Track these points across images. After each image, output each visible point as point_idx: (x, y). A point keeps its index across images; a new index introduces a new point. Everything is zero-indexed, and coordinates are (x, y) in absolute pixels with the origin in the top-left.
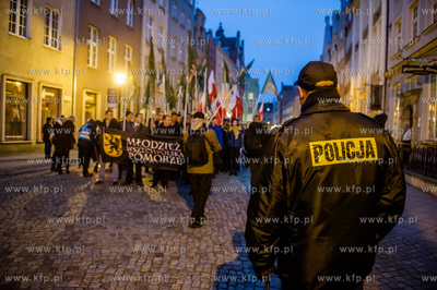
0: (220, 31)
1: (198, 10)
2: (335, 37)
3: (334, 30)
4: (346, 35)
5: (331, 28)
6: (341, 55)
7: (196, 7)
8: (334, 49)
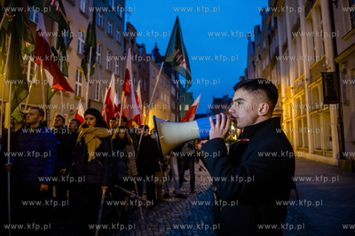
0: (156, 50)
1: (128, 24)
2: (257, 49)
3: (256, 44)
4: (270, 42)
5: (253, 43)
6: (266, 62)
7: (126, 21)
8: (257, 59)
